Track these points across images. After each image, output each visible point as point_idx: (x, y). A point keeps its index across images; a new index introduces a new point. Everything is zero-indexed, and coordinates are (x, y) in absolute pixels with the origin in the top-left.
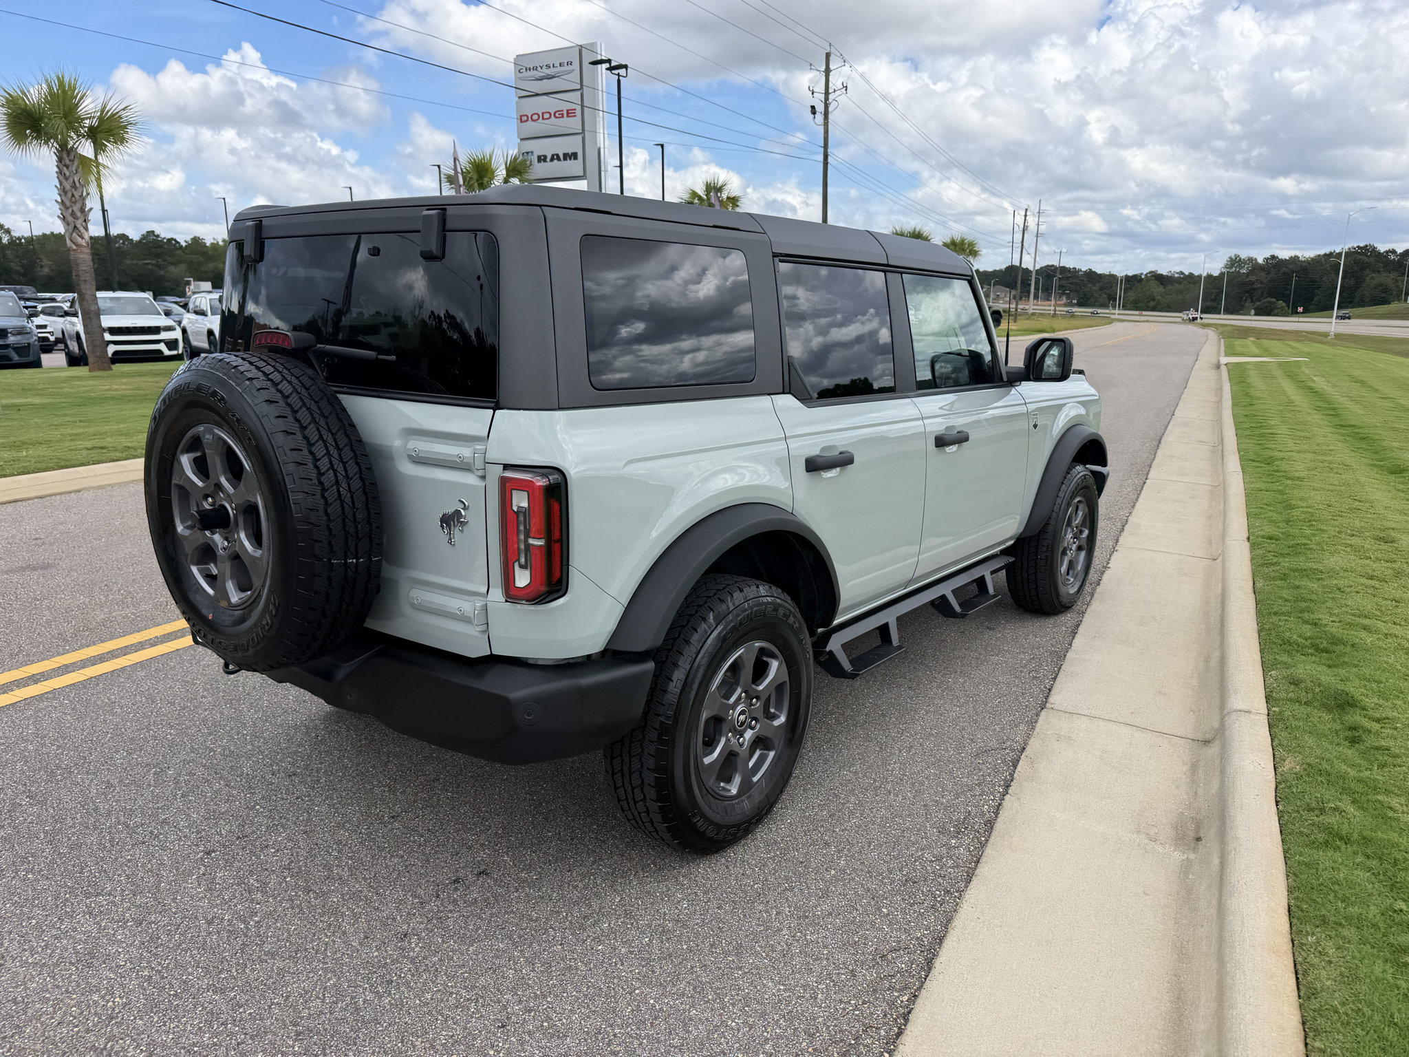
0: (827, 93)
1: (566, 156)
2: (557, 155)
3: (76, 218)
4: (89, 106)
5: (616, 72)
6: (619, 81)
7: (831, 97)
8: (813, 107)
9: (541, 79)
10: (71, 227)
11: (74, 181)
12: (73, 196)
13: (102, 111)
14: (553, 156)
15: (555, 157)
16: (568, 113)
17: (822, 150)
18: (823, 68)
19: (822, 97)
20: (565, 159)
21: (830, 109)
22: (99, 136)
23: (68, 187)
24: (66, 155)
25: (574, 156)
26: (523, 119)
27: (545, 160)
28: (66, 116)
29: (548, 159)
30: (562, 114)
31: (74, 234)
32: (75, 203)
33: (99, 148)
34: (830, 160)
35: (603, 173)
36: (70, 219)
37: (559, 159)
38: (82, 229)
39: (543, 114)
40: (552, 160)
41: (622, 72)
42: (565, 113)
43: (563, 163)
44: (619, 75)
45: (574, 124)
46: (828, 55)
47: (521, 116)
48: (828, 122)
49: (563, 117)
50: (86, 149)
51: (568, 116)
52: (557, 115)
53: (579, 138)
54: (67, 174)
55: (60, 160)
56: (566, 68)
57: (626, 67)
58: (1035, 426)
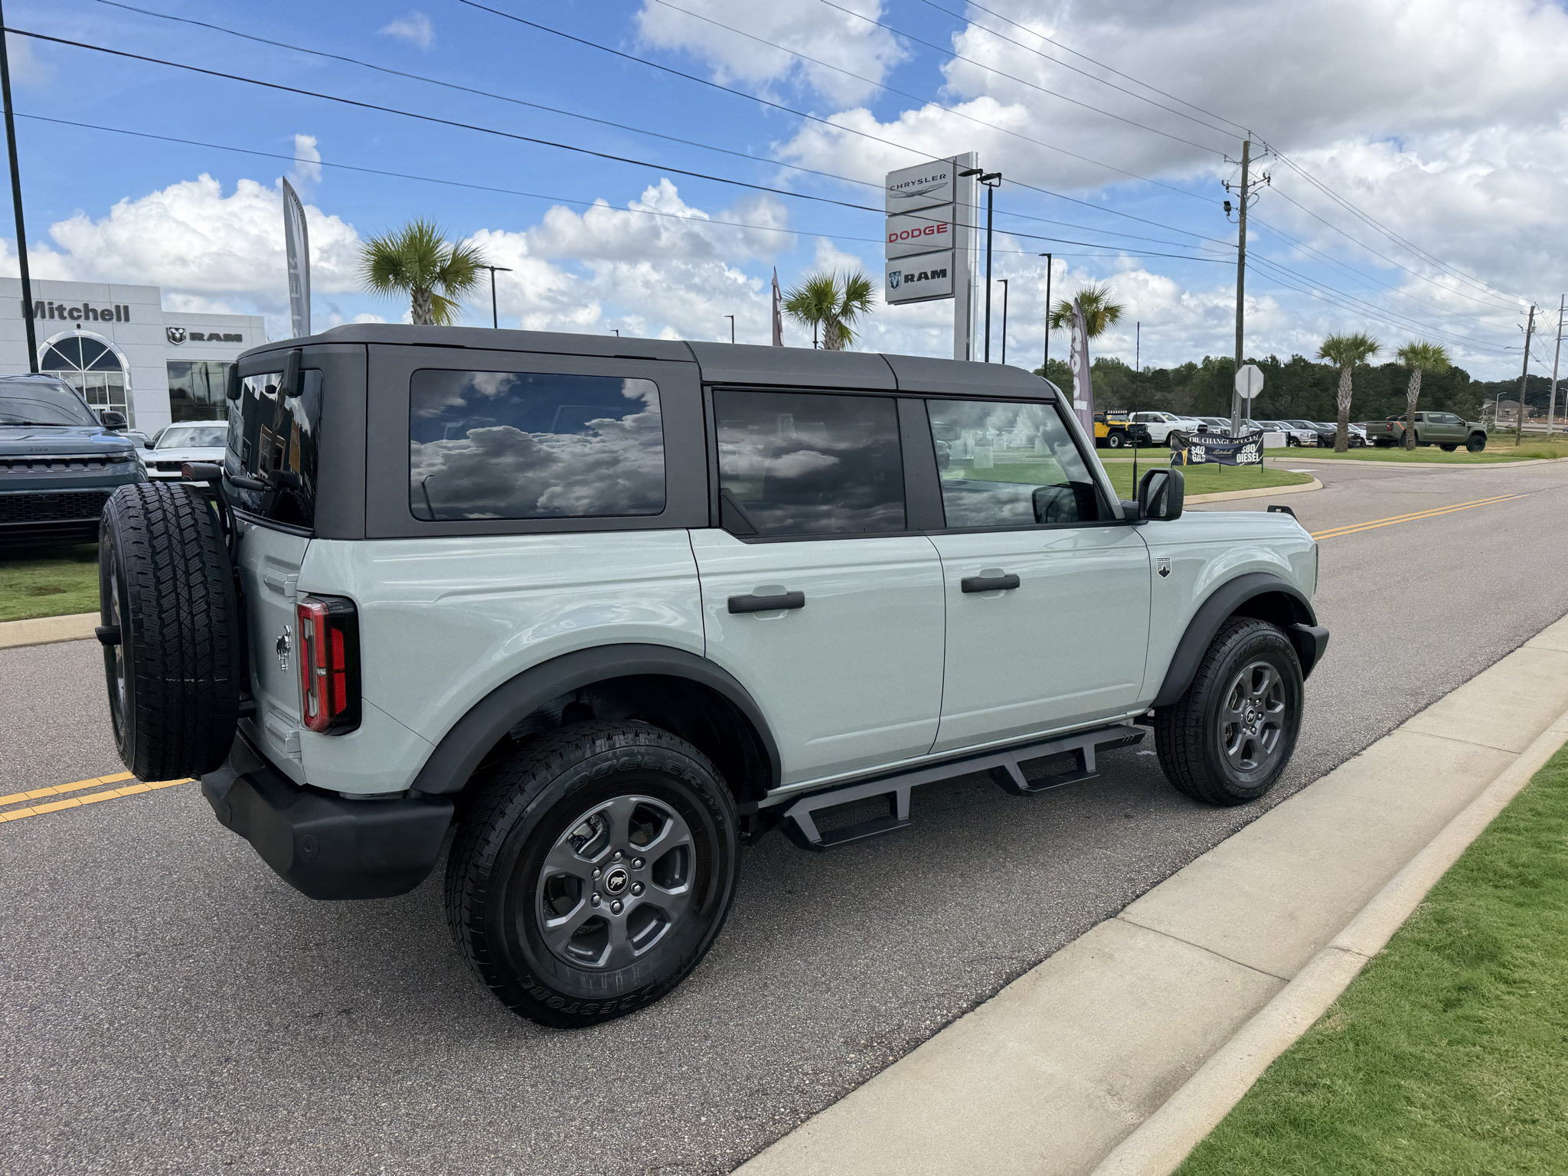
0: (1245, 186)
1: (935, 274)
2: (925, 273)
4: (446, 249)
5: (988, 182)
6: (990, 191)
7: (1250, 190)
8: (1227, 203)
9: (912, 195)
13: (454, 254)
14: (921, 274)
15: (923, 276)
16: (938, 229)
17: (1237, 250)
18: (1240, 159)
19: (1239, 191)
20: (933, 277)
21: (1248, 204)
22: (449, 277)
24: (421, 296)
25: (943, 273)
26: (892, 238)
27: (912, 280)
28: (421, 260)
29: (916, 279)
30: (933, 230)
33: (449, 287)
34: (1247, 260)
35: (972, 289)
37: (927, 278)
39: (913, 231)
40: (919, 279)
41: (995, 181)
42: (935, 229)
43: (931, 281)
44: (990, 185)
45: (943, 240)
46: (1246, 144)
47: (890, 235)
48: (1245, 218)
49: (933, 233)
50: (439, 290)
51: (938, 232)
52: (927, 232)
53: (950, 253)
54: (420, 313)
55: (416, 300)
56: (939, 181)
57: (999, 175)
58: (1164, 573)
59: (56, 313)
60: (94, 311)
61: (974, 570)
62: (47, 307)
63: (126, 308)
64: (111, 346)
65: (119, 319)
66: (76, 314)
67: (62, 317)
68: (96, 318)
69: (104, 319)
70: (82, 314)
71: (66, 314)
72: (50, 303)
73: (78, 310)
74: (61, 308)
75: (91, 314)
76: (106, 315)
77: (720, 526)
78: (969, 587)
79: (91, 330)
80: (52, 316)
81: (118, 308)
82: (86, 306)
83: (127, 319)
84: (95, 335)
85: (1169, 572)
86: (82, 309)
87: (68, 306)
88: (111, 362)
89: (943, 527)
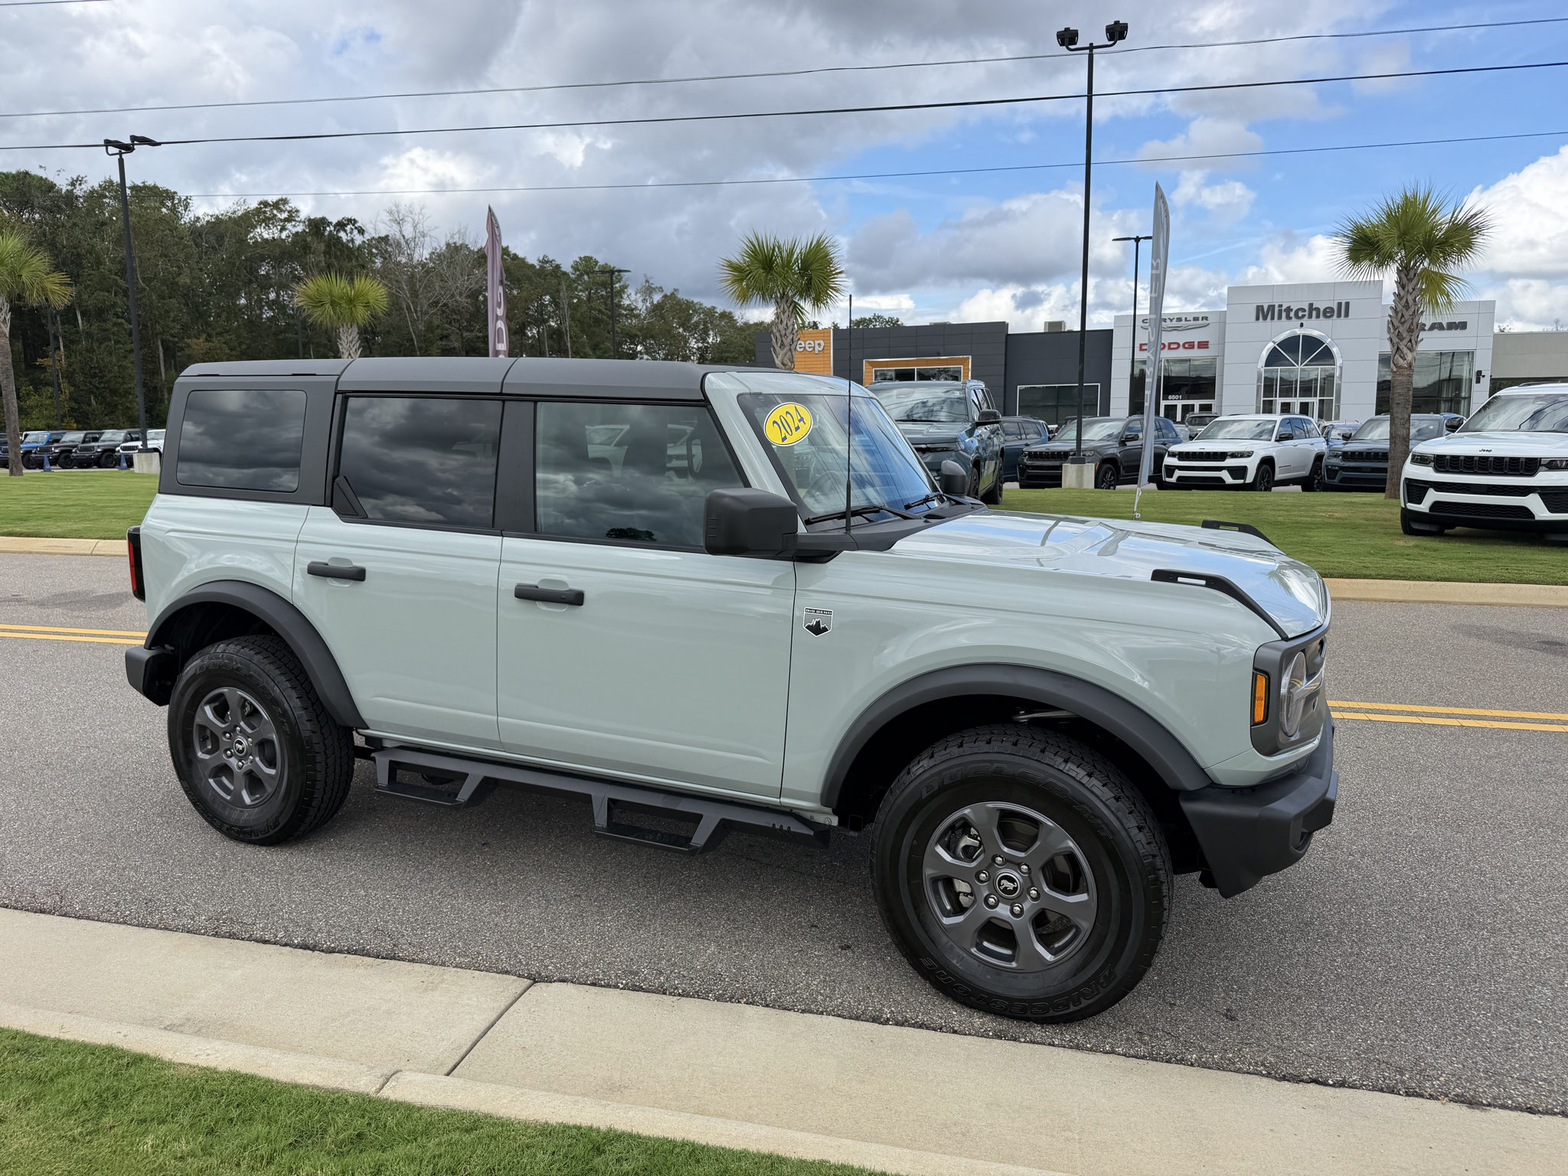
3: (1402, 339)
10: (1396, 347)
11: (1407, 301)
12: (1403, 316)
23: (1400, 307)
24: (1406, 273)
31: (1397, 356)
32: (1403, 323)
36: (1395, 340)
38: (1405, 350)
55: (1400, 280)
58: (817, 629)
59: (1284, 314)
60: (1318, 310)
61: (532, 577)
62: (1277, 309)
63: (1347, 304)
64: (1328, 341)
65: (1339, 316)
66: (1300, 314)
67: (1288, 318)
68: (1318, 316)
69: (1325, 316)
70: (1307, 313)
71: (1292, 314)
72: (1281, 306)
73: (1304, 310)
74: (1289, 310)
75: (1314, 313)
76: (1328, 313)
77: (331, 506)
78: (527, 594)
79: (1314, 329)
80: (1280, 318)
81: (1340, 304)
82: (1311, 305)
83: (1347, 315)
84: (1315, 333)
85: (825, 630)
86: (1307, 309)
87: (1294, 308)
88: (1327, 355)
89: (532, 530)
